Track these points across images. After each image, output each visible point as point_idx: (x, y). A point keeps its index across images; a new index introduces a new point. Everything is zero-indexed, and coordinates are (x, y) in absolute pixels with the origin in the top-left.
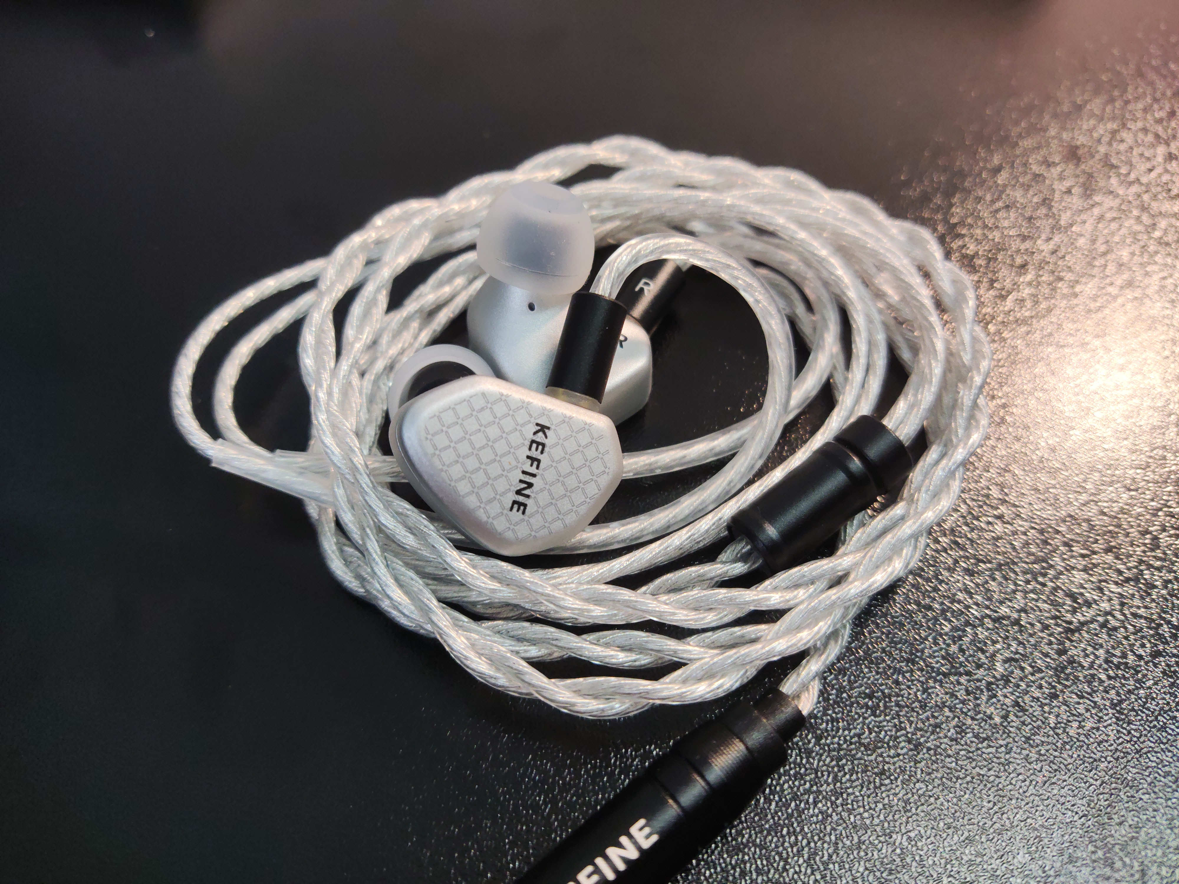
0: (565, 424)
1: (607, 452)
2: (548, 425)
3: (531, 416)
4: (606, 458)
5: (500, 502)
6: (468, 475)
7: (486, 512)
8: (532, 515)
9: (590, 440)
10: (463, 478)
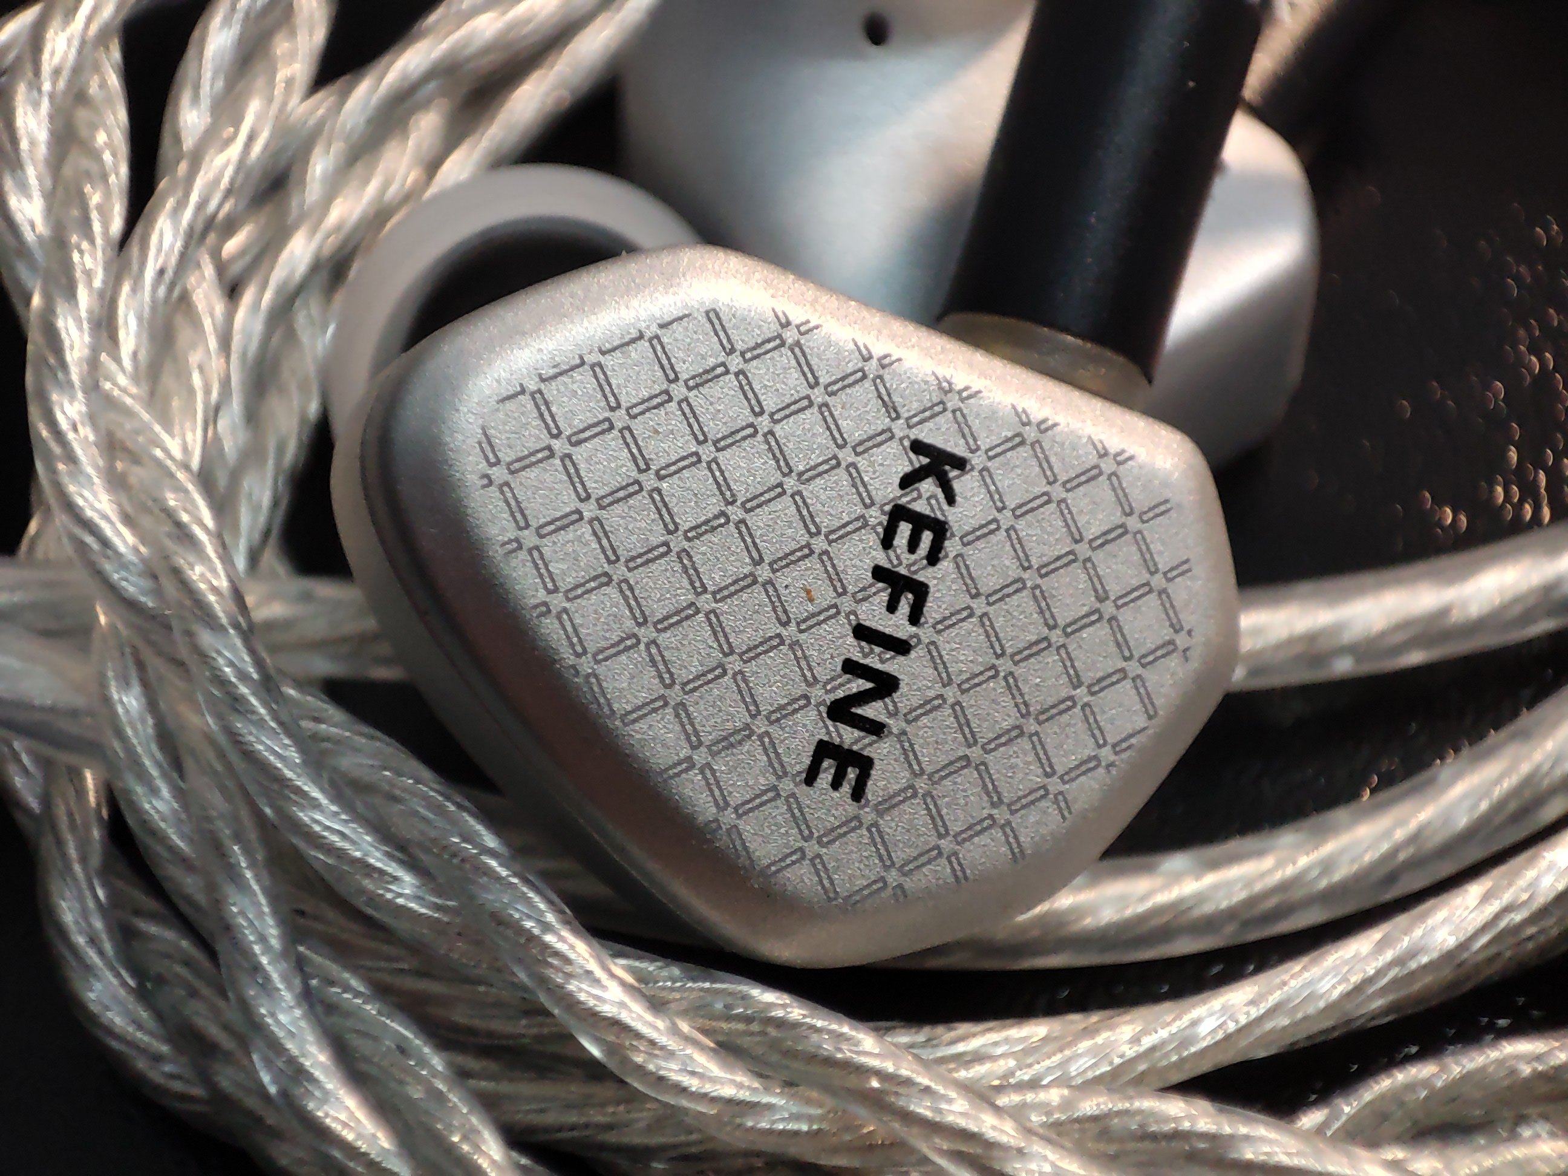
0: (1024, 452)
1: (1182, 568)
2: (959, 449)
3: (892, 410)
4: (1180, 590)
5: (770, 747)
6: (646, 633)
7: (713, 784)
8: (887, 806)
9: (1117, 518)
10: (626, 644)
